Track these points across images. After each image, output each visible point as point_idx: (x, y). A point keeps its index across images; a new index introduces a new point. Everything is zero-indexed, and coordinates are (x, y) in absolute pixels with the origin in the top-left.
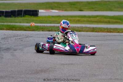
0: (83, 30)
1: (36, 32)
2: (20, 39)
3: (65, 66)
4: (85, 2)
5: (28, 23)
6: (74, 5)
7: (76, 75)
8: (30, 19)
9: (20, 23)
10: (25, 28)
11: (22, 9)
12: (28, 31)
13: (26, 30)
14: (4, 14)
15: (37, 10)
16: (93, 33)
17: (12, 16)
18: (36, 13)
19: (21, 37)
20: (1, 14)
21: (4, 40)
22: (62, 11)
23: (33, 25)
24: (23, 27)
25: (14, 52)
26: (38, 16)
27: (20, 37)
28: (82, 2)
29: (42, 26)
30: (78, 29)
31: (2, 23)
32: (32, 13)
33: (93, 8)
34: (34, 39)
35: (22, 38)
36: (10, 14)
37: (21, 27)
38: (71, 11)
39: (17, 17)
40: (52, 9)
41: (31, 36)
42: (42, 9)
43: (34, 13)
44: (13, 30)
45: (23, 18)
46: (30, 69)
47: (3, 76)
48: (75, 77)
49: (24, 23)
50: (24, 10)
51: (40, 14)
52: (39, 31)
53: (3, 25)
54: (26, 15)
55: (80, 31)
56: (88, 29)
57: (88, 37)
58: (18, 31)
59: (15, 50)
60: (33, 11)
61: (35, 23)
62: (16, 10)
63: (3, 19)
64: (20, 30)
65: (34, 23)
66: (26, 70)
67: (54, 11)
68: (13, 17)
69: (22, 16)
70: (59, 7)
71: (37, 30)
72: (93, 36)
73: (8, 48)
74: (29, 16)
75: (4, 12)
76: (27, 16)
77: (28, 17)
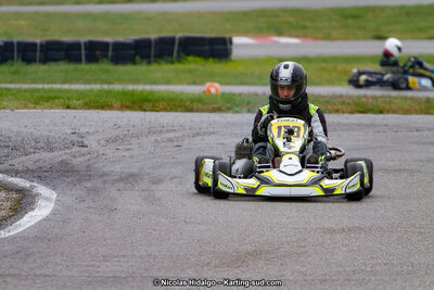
0: (394, 107)
1: (225, 115)
2: (170, 140)
3: (339, 237)
4: (393, 8)
5: (195, 83)
6: (355, 17)
7: (378, 268)
8: (201, 68)
9: (168, 82)
10: (188, 103)
11: (170, 35)
12: (197, 111)
13: (192, 110)
14: (110, 53)
15: (227, 36)
16: (428, 116)
17: (138, 58)
18: (222, 47)
19: (177, 135)
20: (98, 53)
21: (113, 146)
22: (316, 39)
23: (213, 90)
24: (181, 101)
25: (154, 187)
26: (231, 60)
27: (171, 135)
28: (382, 9)
29: (245, 95)
30: (374, 102)
31: (106, 87)
32: (207, 48)
33: (421, 30)
34: (221, 141)
35: (177, 138)
36: (132, 52)
37: (172, 100)
38: (346, 39)
39: (155, 61)
40: (280, 34)
41: (211, 130)
42: (245, 33)
43: (217, 49)
44: (145, 110)
45: (177, 66)
46: (214, 247)
47: (118, 274)
48: (374, 275)
49: (180, 82)
50: (180, 39)
51: (236, 53)
52: (237, 112)
53: (109, 93)
54: (188, 55)
55: (381, 112)
56: (409, 102)
57: (411, 134)
58: (162, 113)
59: (158, 181)
60: (213, 41)
61: (221, 84)
62: (153, 36)
63: (107, 71)
64: (171, 110)
65: (217, 85)
66: (200, 254)
67: (284, 40)
68: (141, 63)
69: (174, 58)
70: (304, 27)
71: (229, 109)
72: (429, 130)
73: (131, 176)
74: (197, 59)
75: (107, 44)
76: (190, 58)
77: (195, 62)
